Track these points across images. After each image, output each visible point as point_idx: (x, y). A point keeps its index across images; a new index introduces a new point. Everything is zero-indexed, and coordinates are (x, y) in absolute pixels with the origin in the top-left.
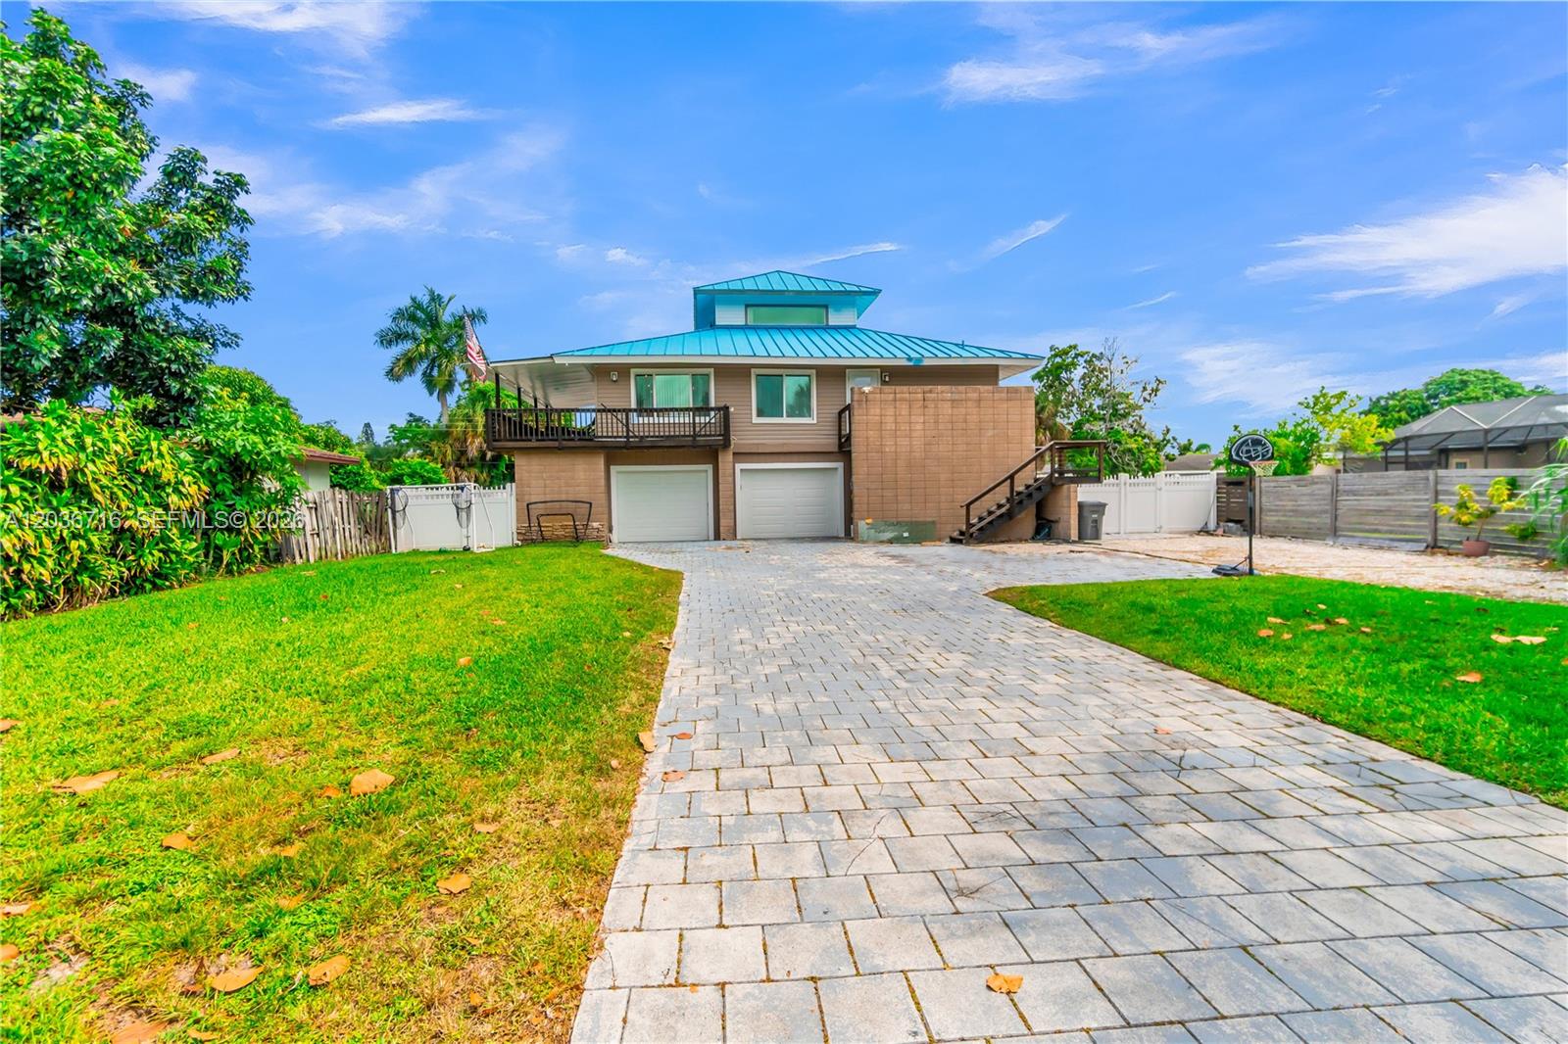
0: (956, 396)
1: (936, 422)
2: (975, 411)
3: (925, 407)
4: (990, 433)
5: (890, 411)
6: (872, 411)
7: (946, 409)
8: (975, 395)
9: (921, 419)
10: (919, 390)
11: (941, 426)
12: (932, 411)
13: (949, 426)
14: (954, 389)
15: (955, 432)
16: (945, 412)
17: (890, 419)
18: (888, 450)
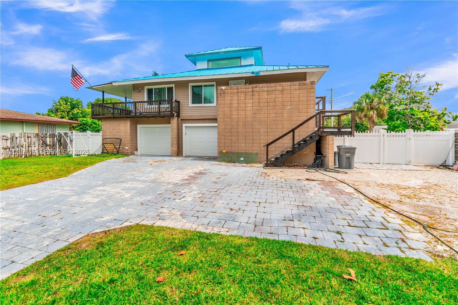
0: (270, 89)
1: (259, 103)
2: (280, 96)
3: (253, 95)
5: (235, 98)
6: (227, 98)
7: (264, 95)
8: (281, 88)
9: (251, 101)
10: (250, 87)
11: (262, 105)
12: (256, 97)
13: (266, 104)
14: (268, 85)
15: (269, 107)
16: (264, 97)
17: (235, 102)
18: (234, 117)
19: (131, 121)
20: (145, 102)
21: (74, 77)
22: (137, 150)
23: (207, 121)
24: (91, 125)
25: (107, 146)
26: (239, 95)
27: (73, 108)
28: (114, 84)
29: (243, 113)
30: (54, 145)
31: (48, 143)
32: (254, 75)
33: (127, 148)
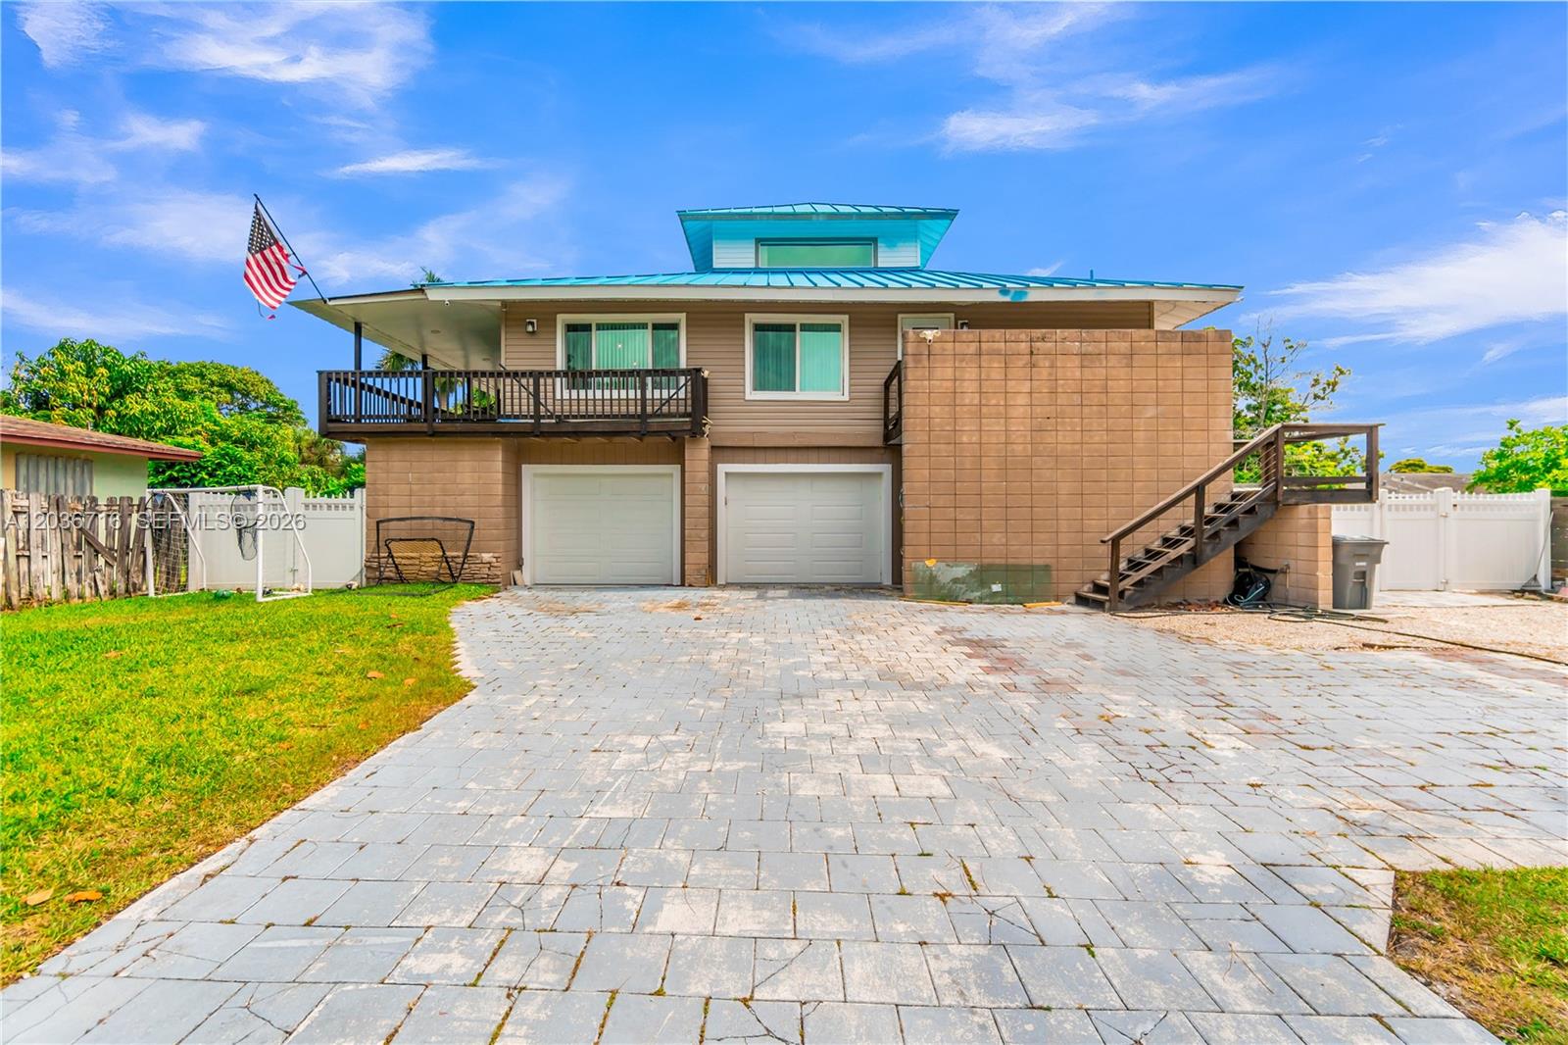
0: (1090, 348)
1: (1053, 392)
2: (1123, 373)
3: (1033, 366)
4: (1151, 412)
5: (971, 373)
6: (938, 373)
7: (1071, 369)
8: (1124, 346)
9: (1026, 387)
10: (1023, 337)
11: (1062, 399)
12: (1045, 373)
13: (1076, 398)
14: (1084, 333)
15: (1086, 410)
16: (1069, 374)
17: (970, 387)
18: (965, 439)
19: (505, 451)
20: (558, 374)
21: (261, 251)
22: (519, 566)
23: (814, 455)
24: (220, 466)
25: (401, 551)
26: (983, 364)
27: (118, 394)
28: (433, 295)
29: (998, 426)
30: (125, 549)
31: (102, 539)
32: (1007, 299)
33: (487, 557)
